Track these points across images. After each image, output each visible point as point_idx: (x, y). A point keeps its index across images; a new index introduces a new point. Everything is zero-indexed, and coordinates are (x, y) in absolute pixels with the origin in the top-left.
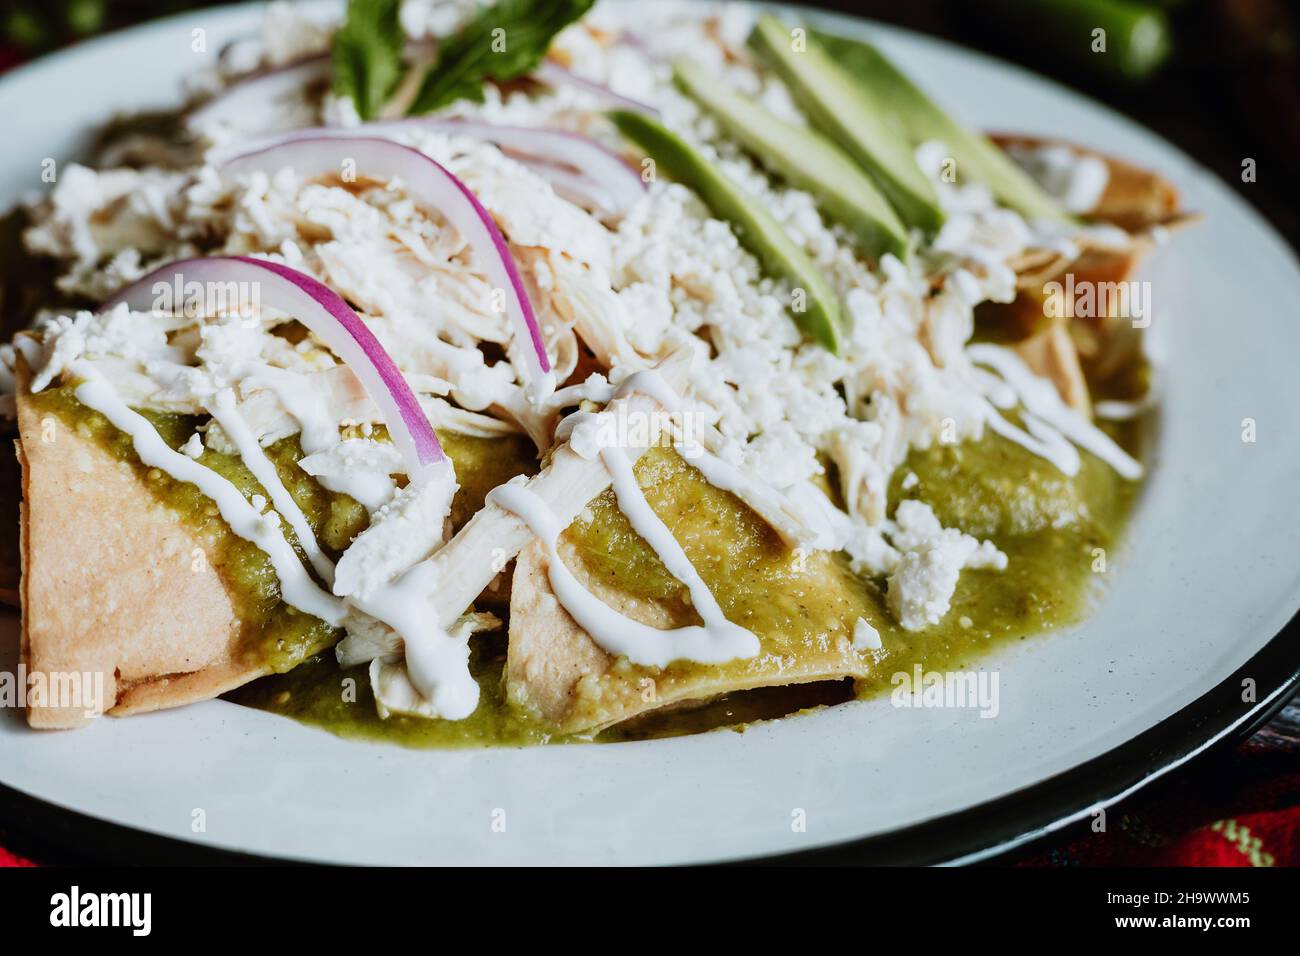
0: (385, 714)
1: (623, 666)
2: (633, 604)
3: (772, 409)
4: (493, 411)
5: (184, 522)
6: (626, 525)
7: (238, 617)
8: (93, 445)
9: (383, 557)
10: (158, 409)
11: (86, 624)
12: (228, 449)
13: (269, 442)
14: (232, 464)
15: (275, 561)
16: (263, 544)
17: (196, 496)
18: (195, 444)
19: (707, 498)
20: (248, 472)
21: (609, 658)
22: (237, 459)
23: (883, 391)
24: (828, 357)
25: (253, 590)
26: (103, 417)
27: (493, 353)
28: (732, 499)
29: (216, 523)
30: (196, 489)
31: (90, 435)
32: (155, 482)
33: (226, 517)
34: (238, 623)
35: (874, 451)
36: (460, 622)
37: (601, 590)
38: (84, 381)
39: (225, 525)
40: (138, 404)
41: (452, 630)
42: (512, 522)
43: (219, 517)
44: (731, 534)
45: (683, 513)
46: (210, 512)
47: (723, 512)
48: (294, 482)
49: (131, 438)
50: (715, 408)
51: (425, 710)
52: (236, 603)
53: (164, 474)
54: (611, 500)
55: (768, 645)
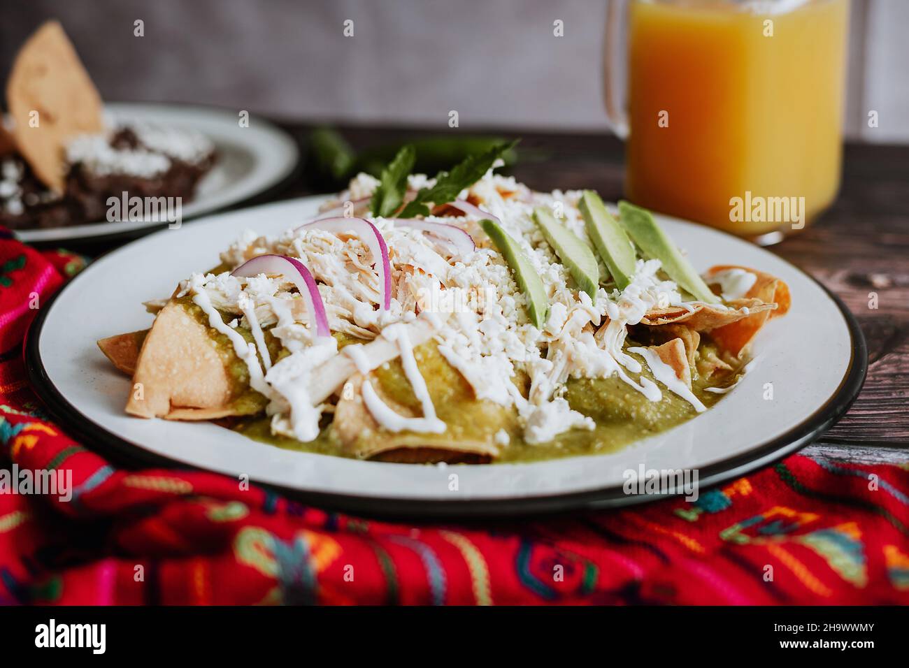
0: (274, 433)
1: (382, 429)
2: (397, 407)
3: (497, 344)
4: (371, 329)
5: (217, 348)
6: (402, 372)
7: (229, 389)
8: (193, 317)
9: (289, 369)
10: (225, 310)
11: (161, 376)
12: (247, 327)
13: (264, 325)
14: (247, 332)
15: (250, 369)
16: (247, 361)
17: (226, 339)
18: (235, 322)
19: (445, 368)
20: (252, 335)
21: (376, 425)
22: (250, 331)
23: (562, 349)
24: (533, 328)
25: (238, 378)
26: (200, 308)
27: (376, 307)
28: (456, 371)
29: (231, 350)
30: (226, 336)
31: (193, 314)
32: (212, 333)
33: (236, 349)
34: (229, 392)
35: (548, 374)
36: (320, 404)
37: (385, 399)
38: (197, 294)
39: (234, 352)
40: (217, 307)
41: (316, 406)
42: (347, 361)
43: (233, 348)
44: (451, 385)
45: (431, 374)
46: (230, 346)
47: (450, 376)
48: (271, 342)
49: (208, 316)
50: (468, 339)
51: (290, 433)
52: (231, 383)
53: (217, 330)
54: (398, 362)
55: (450, 429)
